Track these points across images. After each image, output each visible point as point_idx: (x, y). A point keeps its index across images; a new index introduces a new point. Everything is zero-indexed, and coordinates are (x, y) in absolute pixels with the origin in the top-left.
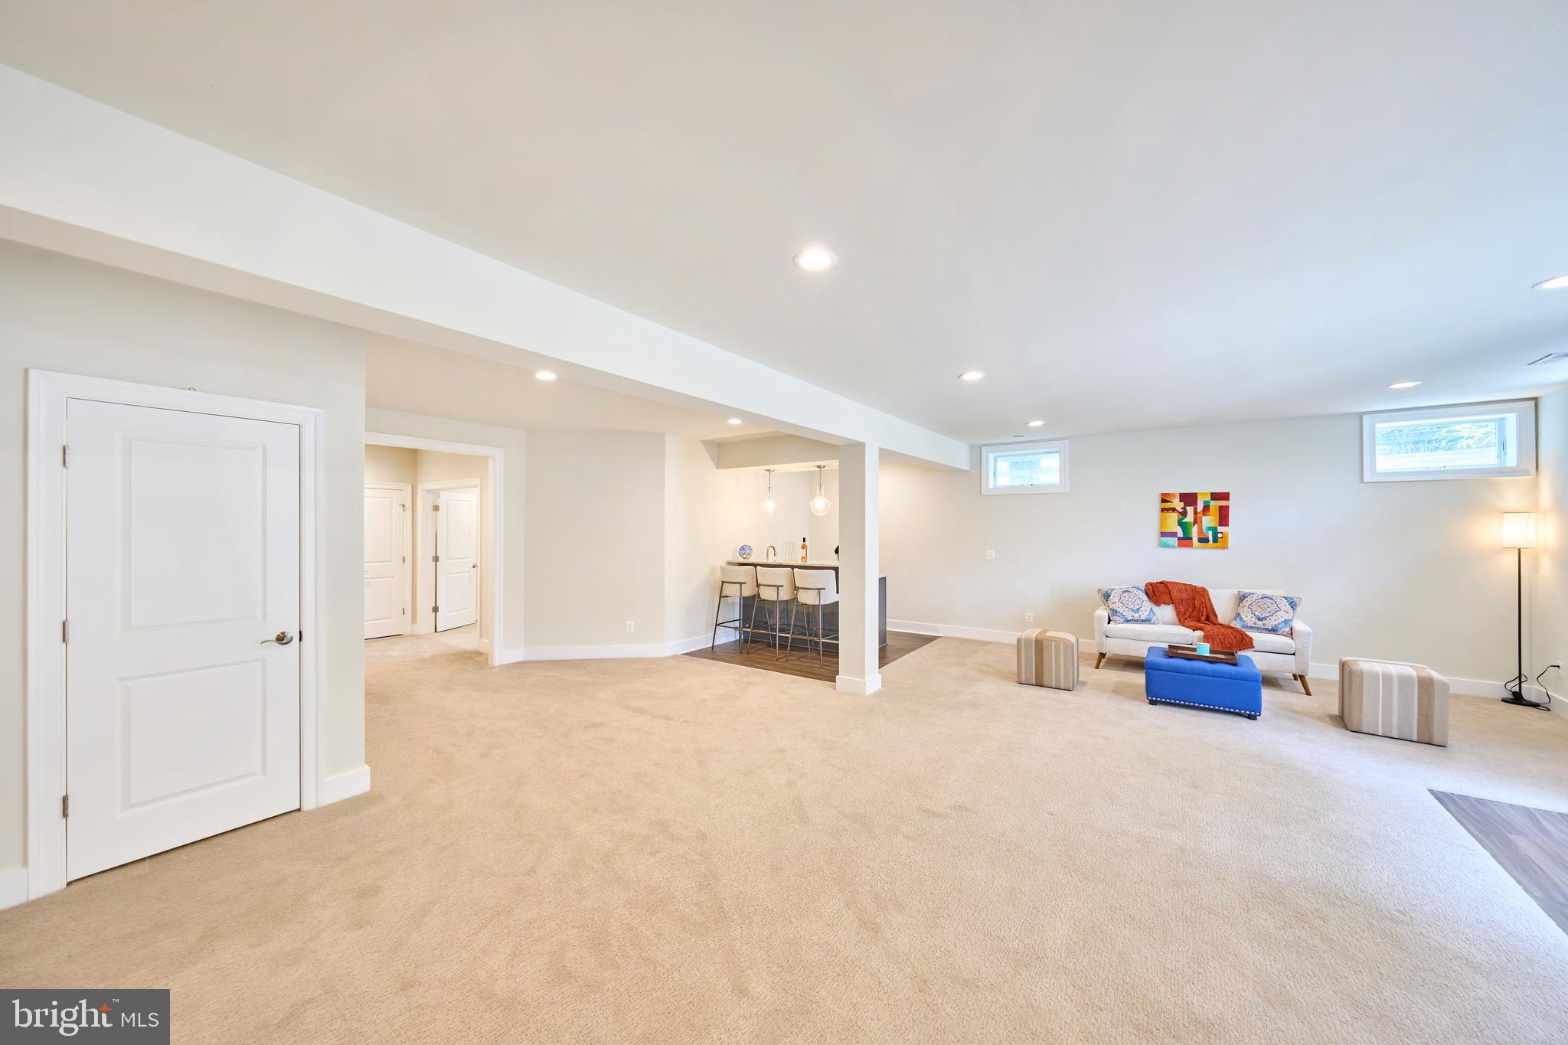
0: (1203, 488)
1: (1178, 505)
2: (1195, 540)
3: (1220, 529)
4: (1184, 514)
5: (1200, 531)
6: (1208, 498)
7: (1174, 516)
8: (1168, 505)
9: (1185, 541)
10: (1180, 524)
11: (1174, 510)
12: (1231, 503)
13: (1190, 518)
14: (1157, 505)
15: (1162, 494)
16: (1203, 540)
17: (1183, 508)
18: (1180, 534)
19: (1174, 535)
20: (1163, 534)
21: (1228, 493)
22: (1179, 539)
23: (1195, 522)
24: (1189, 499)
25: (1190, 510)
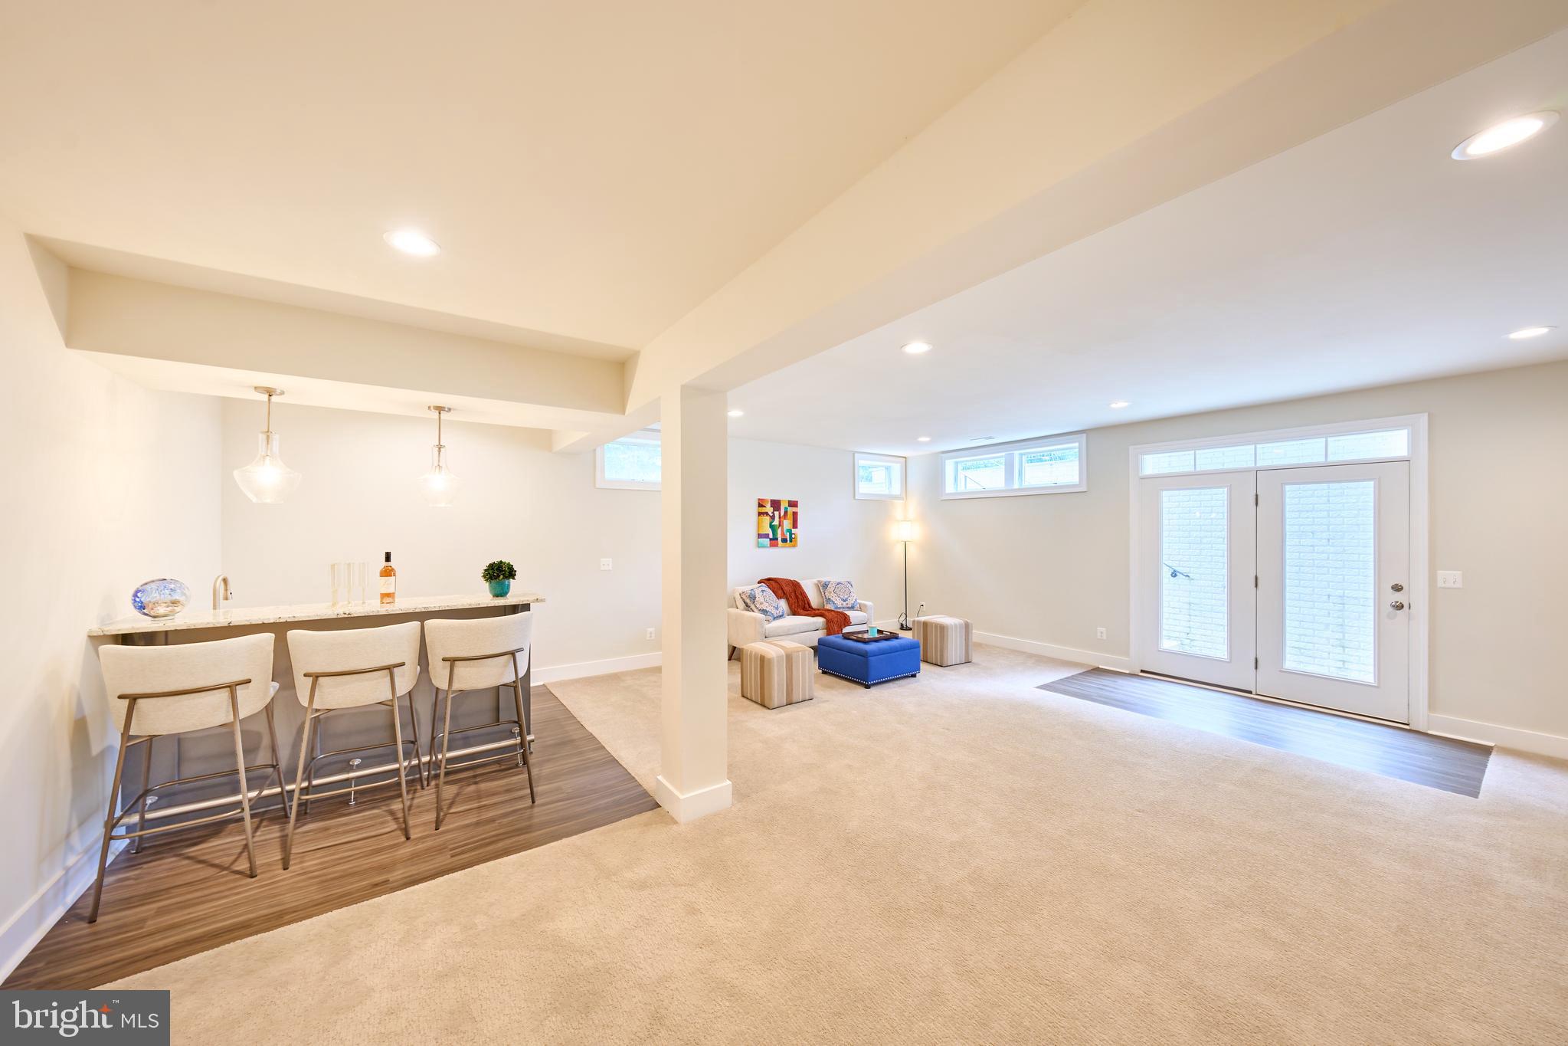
0: (784, 497)
1: (769, 509)
2: (780, 539)
3: (794, 531)
4: (773, 518)
5: (783, 534)
6: (787, 506)
7: (767, 519)
8: (763, 510)
9: (774, 541)
10: (771, 526)
11: (767, 514)
12: (799, 510)
13: (776, 522)
14: (755, 509)
15: (759, 499)
16: (784, 540)
17: (773, 513)
18: (771, 536)
19: (767, 536)
20: (760, 536)
21: (797, 502)
22: (771, 540)
23: (780, 525)
24: (776, 504)
25: (777, 513)
